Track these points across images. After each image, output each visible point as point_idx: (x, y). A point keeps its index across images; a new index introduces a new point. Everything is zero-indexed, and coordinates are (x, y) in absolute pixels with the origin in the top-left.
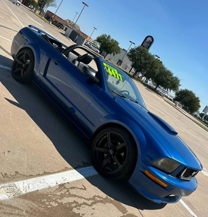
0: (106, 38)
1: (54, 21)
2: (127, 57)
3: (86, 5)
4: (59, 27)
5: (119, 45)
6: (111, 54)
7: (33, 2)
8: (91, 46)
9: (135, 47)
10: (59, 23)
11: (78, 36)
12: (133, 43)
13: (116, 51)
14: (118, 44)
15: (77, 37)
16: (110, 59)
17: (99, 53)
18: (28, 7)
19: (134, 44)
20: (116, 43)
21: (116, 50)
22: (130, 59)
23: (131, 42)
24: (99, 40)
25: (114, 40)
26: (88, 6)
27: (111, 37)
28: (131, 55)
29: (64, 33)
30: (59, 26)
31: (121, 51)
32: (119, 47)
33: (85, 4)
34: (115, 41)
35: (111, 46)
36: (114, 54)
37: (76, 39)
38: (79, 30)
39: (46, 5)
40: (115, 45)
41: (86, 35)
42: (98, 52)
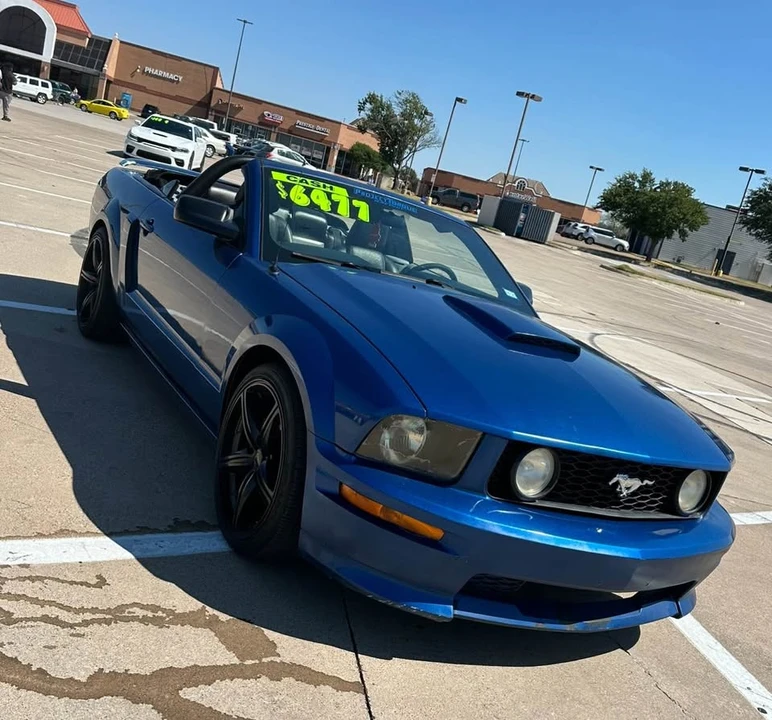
0: (637, 184)
1: (444, 194)
2: (741, 229)
3: (533, 97)
4: (466, 209)
5: (694, 196)
6: (669, 237)
7: (370, 157)
8: (593, 234)
9: (764, 184)
10: (462, 194)
11: (525, 212)
12: (758, 171)
13: (687, 221)
14: (689, 191)
15: (522, 216)
16: (679, 261)
17: (630, 251)
18: (358, 177)
19: (762, 172)
20: (683, 191)
21: (688, 217)
22: (757, 235)
23: (746, 169)
24: (609, 202)
25: (668, 184)
26: (540, 99)
27: (653, 177)
28: (757, 219)
29: (476, 220)
30: (463, 206)
31: (710, 214)
32: (696, 203)
33: (528, 95)
34: (676, 183)
35: (663, 208)
36: (683, 235)
37: (519, 224)
38: (547, 197)
39: (407, 150)
40: (676, 199)
41: (574, 205)
42: (623, 246)
